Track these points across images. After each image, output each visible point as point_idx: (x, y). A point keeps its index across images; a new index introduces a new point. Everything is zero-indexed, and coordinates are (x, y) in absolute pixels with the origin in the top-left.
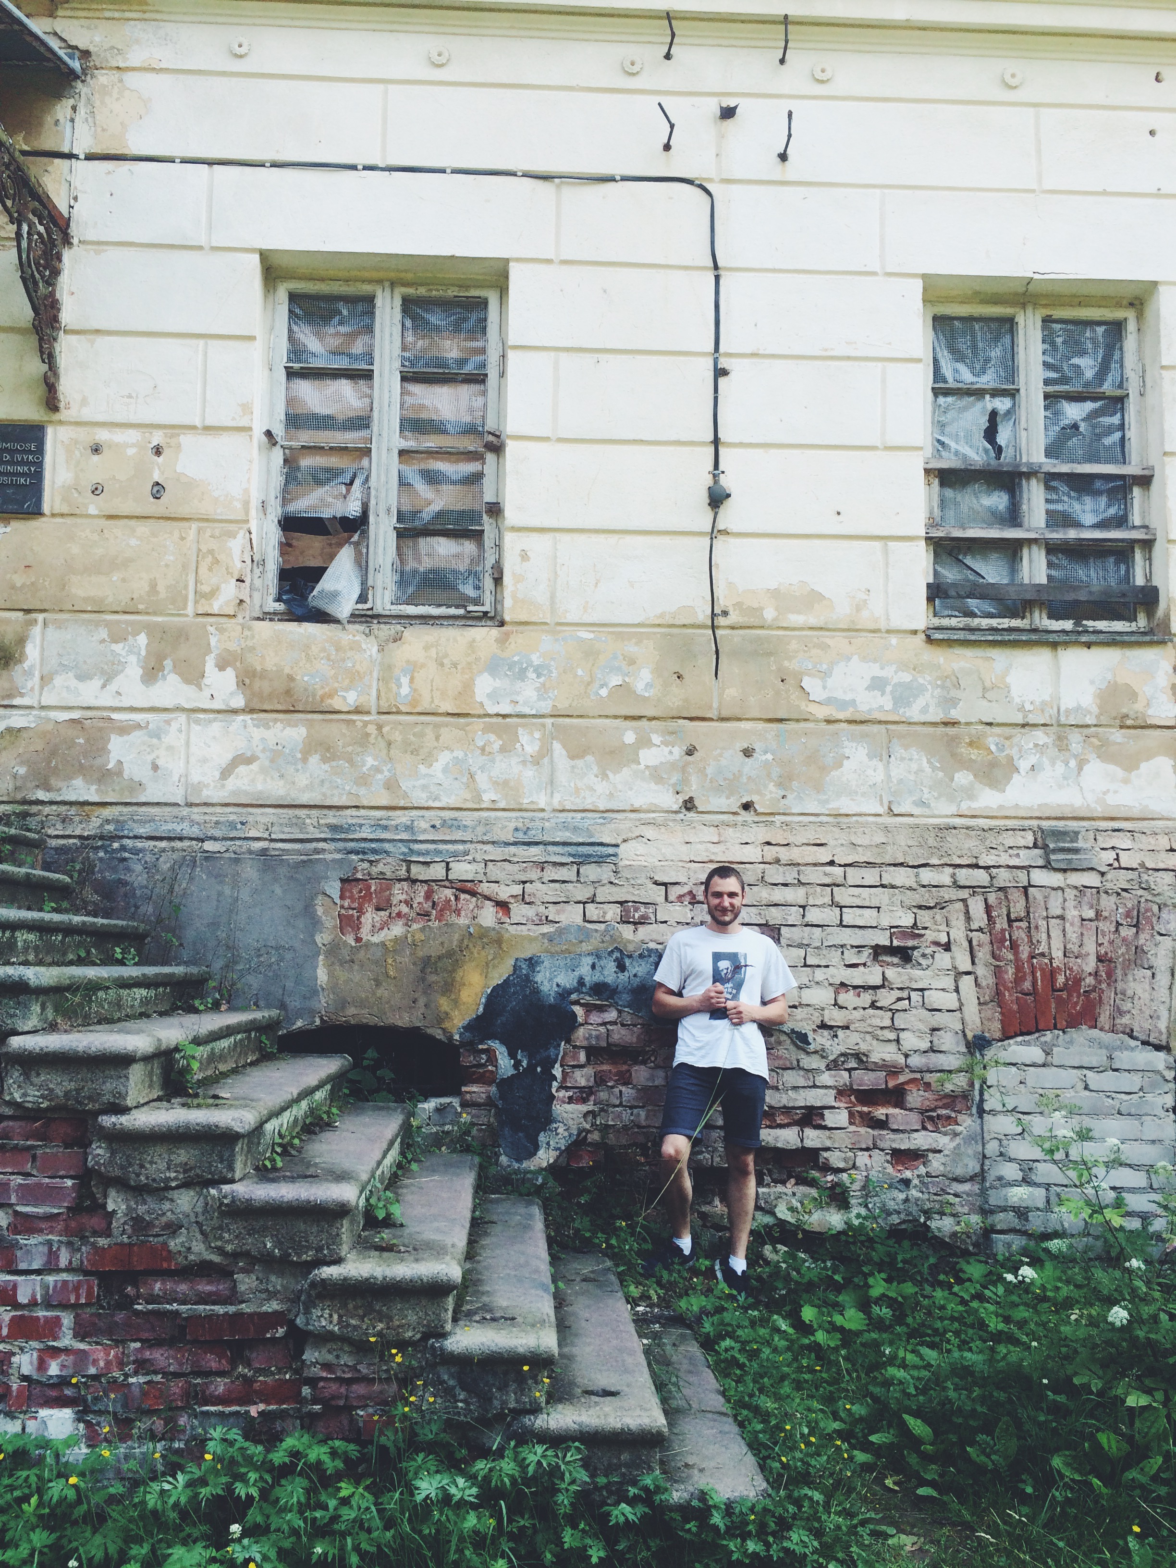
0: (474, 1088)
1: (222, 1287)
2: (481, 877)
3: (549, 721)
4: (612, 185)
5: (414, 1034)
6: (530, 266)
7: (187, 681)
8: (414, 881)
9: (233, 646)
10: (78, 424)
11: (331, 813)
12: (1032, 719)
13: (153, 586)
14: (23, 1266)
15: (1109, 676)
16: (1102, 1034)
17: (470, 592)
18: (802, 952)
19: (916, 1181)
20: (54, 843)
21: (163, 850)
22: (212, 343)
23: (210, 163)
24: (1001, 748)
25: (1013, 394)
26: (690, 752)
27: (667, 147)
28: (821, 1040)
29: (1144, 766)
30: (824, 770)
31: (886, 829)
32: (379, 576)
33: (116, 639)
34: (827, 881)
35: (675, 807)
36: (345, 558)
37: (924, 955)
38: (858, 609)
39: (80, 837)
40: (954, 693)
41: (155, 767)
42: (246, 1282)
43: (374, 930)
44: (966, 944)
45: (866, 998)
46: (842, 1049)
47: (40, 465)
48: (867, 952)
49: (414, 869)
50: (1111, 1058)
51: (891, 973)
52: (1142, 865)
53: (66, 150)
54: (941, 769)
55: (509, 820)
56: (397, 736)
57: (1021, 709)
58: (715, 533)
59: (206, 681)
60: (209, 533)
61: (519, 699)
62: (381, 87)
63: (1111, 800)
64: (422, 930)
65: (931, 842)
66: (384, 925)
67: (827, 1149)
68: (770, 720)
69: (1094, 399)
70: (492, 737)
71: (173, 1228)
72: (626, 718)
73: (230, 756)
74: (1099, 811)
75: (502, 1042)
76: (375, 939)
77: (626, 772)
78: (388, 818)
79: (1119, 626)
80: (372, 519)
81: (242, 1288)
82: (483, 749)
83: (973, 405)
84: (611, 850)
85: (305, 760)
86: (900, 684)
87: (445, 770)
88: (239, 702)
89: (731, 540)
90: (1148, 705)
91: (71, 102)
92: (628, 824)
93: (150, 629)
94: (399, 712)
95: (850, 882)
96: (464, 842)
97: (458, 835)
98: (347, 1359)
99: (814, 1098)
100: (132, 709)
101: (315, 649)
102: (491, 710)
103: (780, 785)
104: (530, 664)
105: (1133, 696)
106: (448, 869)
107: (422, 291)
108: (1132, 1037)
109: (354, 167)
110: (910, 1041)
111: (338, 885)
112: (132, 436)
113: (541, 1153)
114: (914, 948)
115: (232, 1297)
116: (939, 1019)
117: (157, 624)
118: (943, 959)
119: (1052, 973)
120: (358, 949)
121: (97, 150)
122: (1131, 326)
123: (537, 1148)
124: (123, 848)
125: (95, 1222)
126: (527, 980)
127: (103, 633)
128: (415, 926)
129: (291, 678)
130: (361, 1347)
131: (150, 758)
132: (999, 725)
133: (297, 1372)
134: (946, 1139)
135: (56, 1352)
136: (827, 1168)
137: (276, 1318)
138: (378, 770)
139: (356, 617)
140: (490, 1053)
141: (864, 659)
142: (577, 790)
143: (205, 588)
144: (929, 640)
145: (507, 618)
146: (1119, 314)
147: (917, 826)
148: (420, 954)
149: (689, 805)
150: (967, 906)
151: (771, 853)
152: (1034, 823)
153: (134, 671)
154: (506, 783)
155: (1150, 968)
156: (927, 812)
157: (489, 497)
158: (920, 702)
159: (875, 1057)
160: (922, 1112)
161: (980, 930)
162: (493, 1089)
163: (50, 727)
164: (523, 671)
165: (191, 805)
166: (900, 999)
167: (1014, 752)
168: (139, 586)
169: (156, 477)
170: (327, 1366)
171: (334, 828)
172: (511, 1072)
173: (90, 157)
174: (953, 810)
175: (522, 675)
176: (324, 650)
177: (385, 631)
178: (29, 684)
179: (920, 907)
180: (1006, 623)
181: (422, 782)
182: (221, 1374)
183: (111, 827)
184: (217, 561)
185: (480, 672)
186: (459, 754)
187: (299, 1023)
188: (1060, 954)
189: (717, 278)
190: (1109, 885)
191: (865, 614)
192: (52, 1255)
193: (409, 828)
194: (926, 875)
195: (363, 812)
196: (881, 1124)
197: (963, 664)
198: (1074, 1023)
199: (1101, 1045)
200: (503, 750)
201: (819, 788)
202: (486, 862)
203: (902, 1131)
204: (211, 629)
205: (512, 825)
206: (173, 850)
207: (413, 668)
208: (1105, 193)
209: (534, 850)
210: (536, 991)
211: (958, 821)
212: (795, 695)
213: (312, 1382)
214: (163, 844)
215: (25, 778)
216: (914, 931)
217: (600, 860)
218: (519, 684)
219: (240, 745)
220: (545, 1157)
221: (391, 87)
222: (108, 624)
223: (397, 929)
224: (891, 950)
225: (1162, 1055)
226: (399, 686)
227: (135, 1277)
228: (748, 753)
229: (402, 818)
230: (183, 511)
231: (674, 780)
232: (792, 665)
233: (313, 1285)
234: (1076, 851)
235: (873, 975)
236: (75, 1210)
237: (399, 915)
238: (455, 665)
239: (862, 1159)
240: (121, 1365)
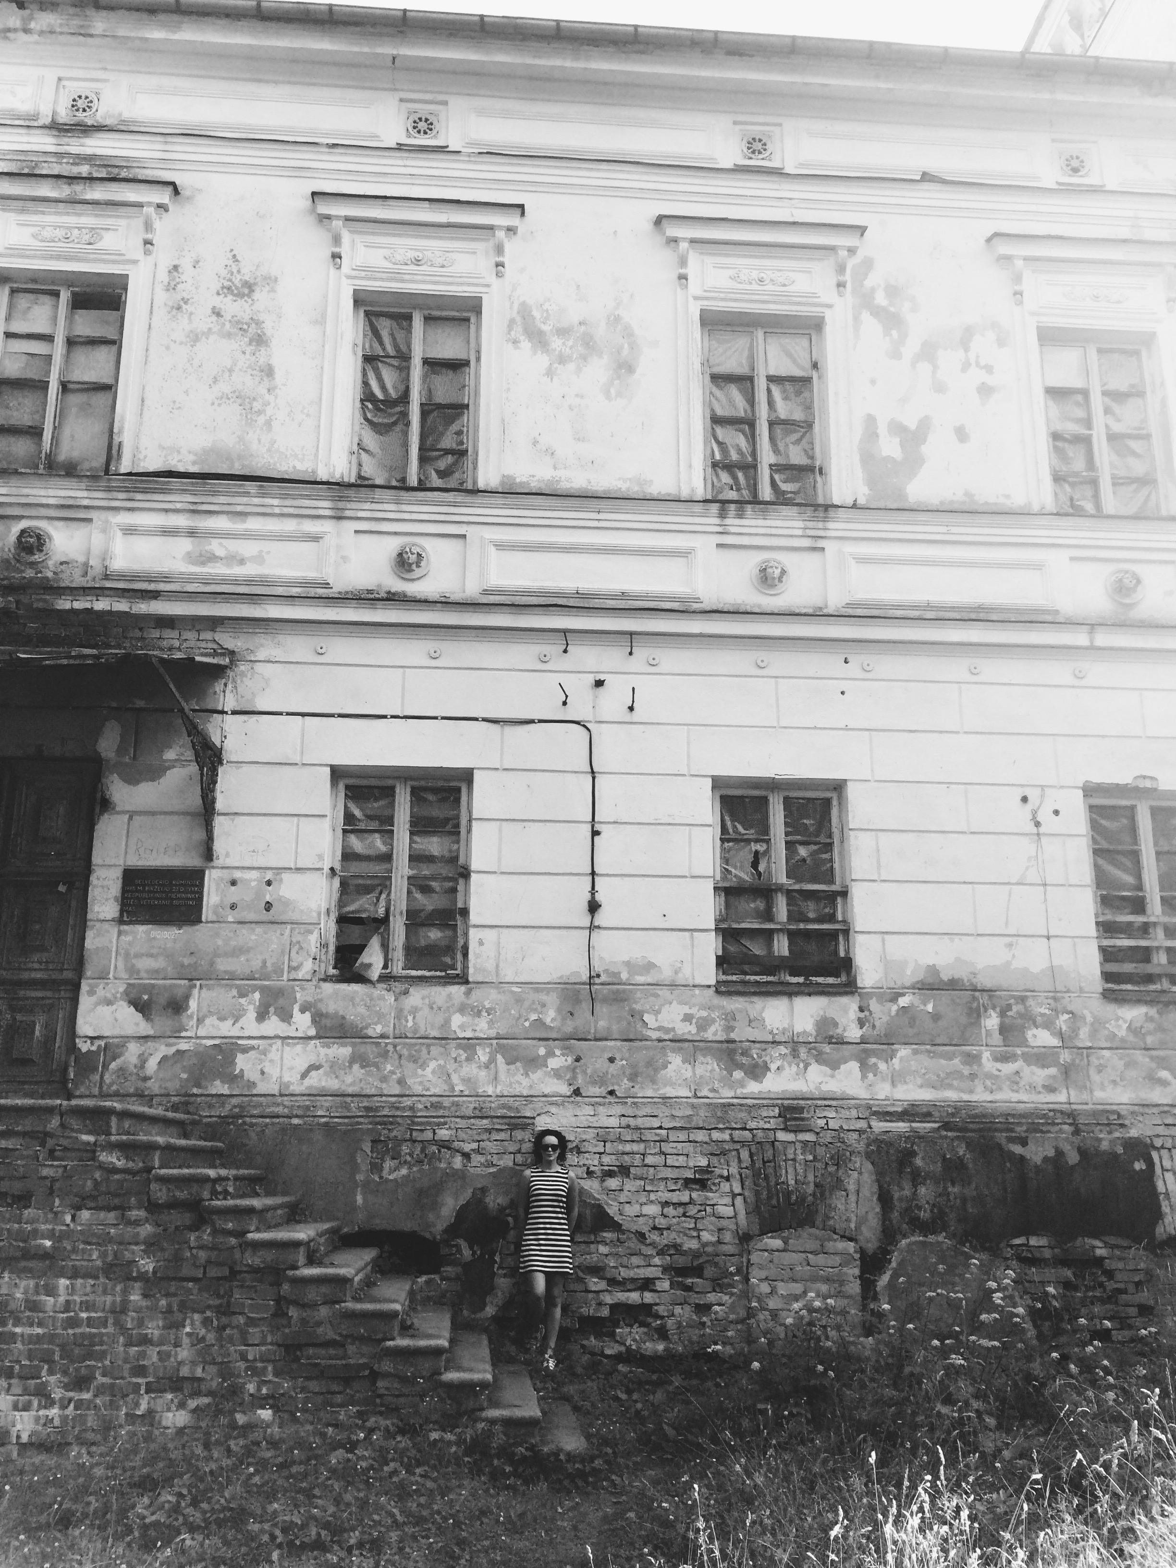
0: (449, 1269)
1: (340, 1352)
2: (454, 1138)
3: (495, 1042)
4: (533, 725)
5: (413, 1234)
6: (486, 772)
7: (283, 1020)
8: (415, 1141)
9: (310, 999)
10: (223, 868)
11: (365, 1099)
12: (777, 1038)
13: (264, 962)
14: (250, 1342)
15: (822, 1013)
16: (817, 1232)
17: (448, 960)
18: (642, 1183)
19: (709, 1323)
20: (205, 1120)
21: (267, 1125)
22: (302, 819)
23: (303, 715)
24: (760, 1057)
25: (768, 841)
26: (578, 1060)
27: (565, 703)
28: (654, 1237)
29: (842, 1067)
30: (656, 1070)
31: (693, 1106)
32: (396, 953)
33: (242, 995)
34: (657, 1138)
35: (569, 1094)
36: (375, 944)
37: (714, 1184)
38: (676, 973)
39: (219, 1117)
40: (732, 1023)
41: (263, 1073)
42: (351, 1349)
43: (391, 1171)
44: (738, 1177)
45: (681, 1210)
46: (665, 1242)
47: (201, 893)
48: (680, 1182)
49: (414, 1134)
50: (822, 1245)
51: (694, 1195)
52: (841, 1127)
53: (220, 708)
54: (725, 1069)
55: (470, 1102)
56: (405, 1052)
57: (771, 1032)
58: (592, 928)
59: (294, 1020)
60: (297, 931)
61: (477, 1028)
62: (401, 670)
63: (825, 1088)
64: (419, 1171)
65: (719, 1114)
66: (396, 1169)
67: (657, 1304)
68: (626, 1040)
69: (815, 844)
70: (461, 1052)
71: (319, 1324)
72: (540, 1039)
73: (307, 1066)
74: (817, 1094)
75: (465, 1240)
76: (391, 1177)
77: (539, 1073)
78: (400, 1102)
79: (831, 980)
80: (391, 918)
81: (350, 1352)
82: (455, 1059)
83: (744, 848)
84: (530, 1121)
85: (350, 1067)
86: (700, 1018)
87: (433, 1072)
88: (312, 1032)
89: (602, 932)
90: (844, 1030)
91: (224, 681)
92: (541, 1104)
93: (263, 990)
94: (407, 1037)
95: (671, 1139)
96: (444, 1117)
97: (441, 1113)
98: (396, 1385)
99: (650, 1272)
100: (250, 1038)
101: (357, 1000)
102: (461, 1035)
103: (630, 1080)
104: (484, 1007)
105: (836, 1025)
106: (434, 1133)
107: (423, 783)
108: (835, 1233)
109: (385, 717)
110: (706, 1236)
111: (369, 1144)
112: (254, 874)
113: (488, 1309)
114: (708, 1179)
115: (345, 1356)
116: (724, 1223)
117: (266, 986)
118: (725, 1187)
119: (788, 1194)
120: (379, 1184)
121: (238, 709)
122: (835, 802)
123: (485, 1305)
124: (244, 1123)
125: (284, 1322)
126: (480, 1201)
127: (234, 992)
128: (415, 1169)
129: (343, 1018)
130: (403, 1379)
131: (259, 1067)
132: (759, 1042)
133: (373, 1391)
134: (727, 1297)
135: (265, 1382)
136: (657, 1316)
137: (364, 1366)
138: (393, 1072)
139: (383, 978)
140: (458, 1246)
141: (681, 1003)
142: (511, 1084)
143: (294, 964)
144: (718, 992)
145: (470, 979)
146: (828, 795)
147: (711, 1104)
148: (417, 1186)
149: (577, 1092)
150: (739, 1153)
151: (625, 1121)
152: (780, 1102)
153: (252, 1014)
154: (469, 1080)
155: (845, 1190)
156: (717, 1095)
157: (460, 905)
158: (713, 1029)
159: (685, 1247)
160: (713, 1280)
161: (747, 1168)
162: (459, 1269)
163: (201, 1049)
164: (480, 1012)
165: (281, 1095)
166: (700, 1211)
167: (767, 1059)
168: (256, 964)
169: (268, 898)
170: (387, 1389)
171: (367, 1109)
172: (470, 1258)
173: (234, 713)
174: (732, 1094)
175: (479, 1014)
176: (363, 1000)
177: (398, 987)
178: (191, 1023)
179: (711, 1154)
180: (765, 978)
181: (419, 1080)
182: (340, 1393)
183: (237, 1110)
184: (301, 948)
185: (455, 1013)
186: (442, 1062)
187: (345, 1230)
188: (793, 1182)
189: (594, 778)
190: (821, 1140)
191: (680, 975)
192: (264, 1337)
193: (412, 1108)
194: (716, 1135)
195: (384, 1098)
196: (688, 1289)
197: (737, 1005)
198: (801, 1224)
199: (817, 1238)
200: (468, 1059)
201: (653, 1082)
202: (457, 1129)
203: (702, 1293)
204: (297, 989)
205: (472, 1106)
206: (273, 1124)
207: (414, 1011)
208: (815, 728)
209: (485, 1121)
210: (486, 1208)
211: (735, 1101)
212: (639, 1025)
213: (380, 1396)
214: (268, 1120)
215: (187, 1080)
216: (707, 1170)
217: (524, 1127)
218: (477, 1020)
219: (312, 1059)
220: (490, 1311)
221: (407, 670)
222: (238, 987)
223: (404, 1171)
224: (695, 1181)
225: (852, 1244)
226: (407, 1021)
227: (300, 1347)
228: (612, 1060)
229: (407, 1102)
230: (284, 918)
231: (568, 1077)
232: (637, 1007)
233: (382, 1349)
234: (803, 1119)
235: (685, 1197)
236: (274, 1315)
237: (405, 1162)
238: (440, 1009)
239: (678, 1310)
240: (294, 1389)
